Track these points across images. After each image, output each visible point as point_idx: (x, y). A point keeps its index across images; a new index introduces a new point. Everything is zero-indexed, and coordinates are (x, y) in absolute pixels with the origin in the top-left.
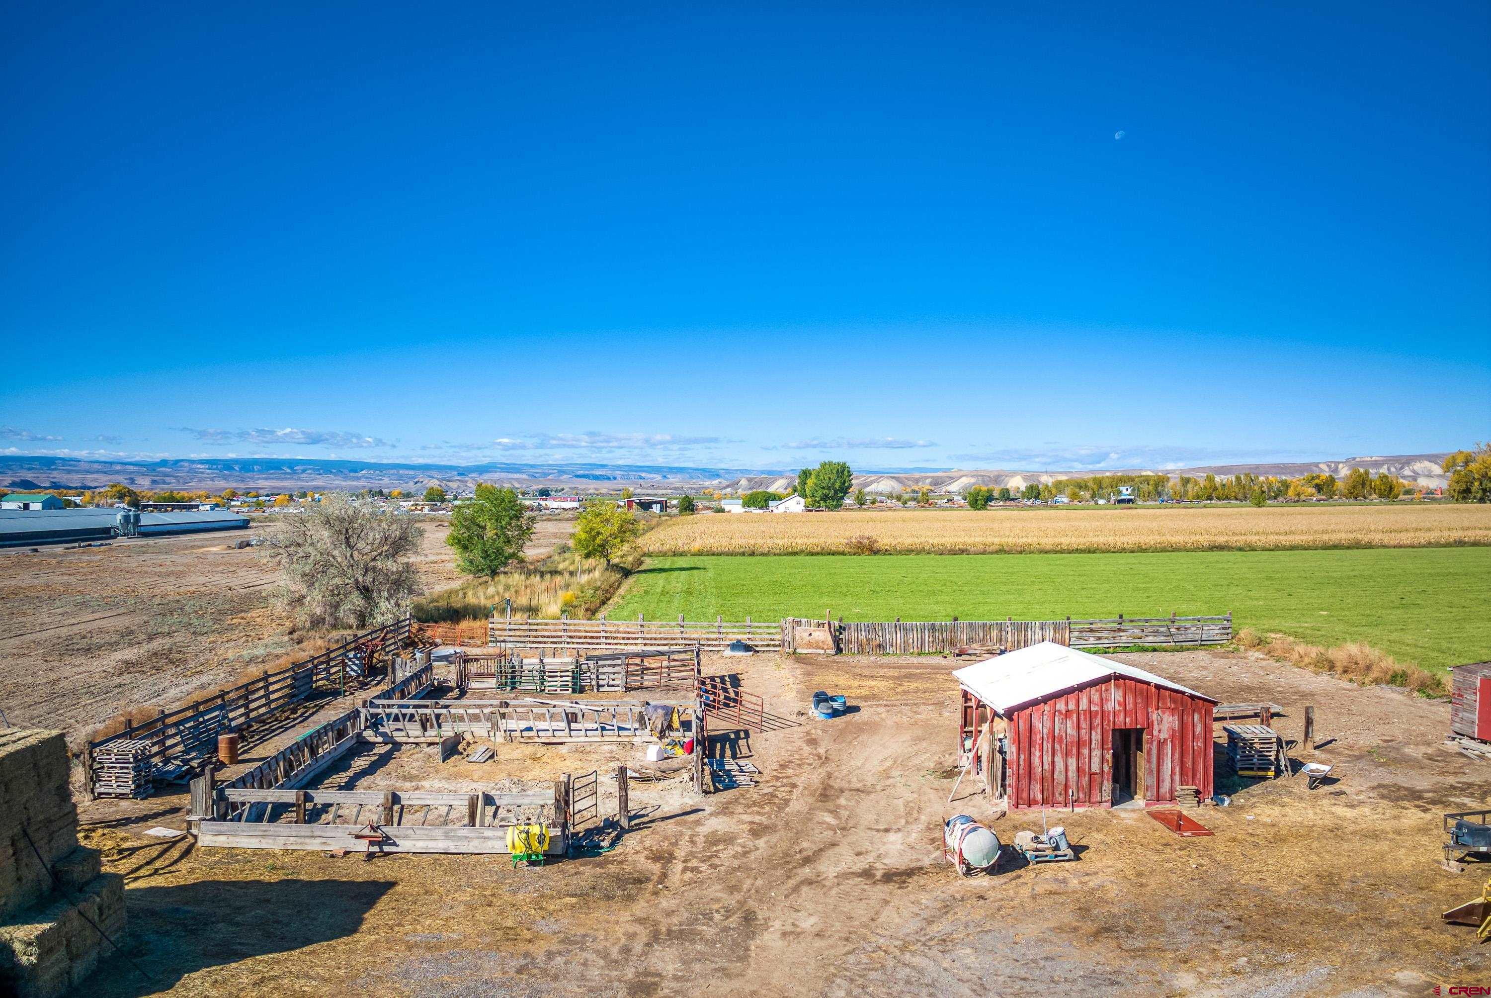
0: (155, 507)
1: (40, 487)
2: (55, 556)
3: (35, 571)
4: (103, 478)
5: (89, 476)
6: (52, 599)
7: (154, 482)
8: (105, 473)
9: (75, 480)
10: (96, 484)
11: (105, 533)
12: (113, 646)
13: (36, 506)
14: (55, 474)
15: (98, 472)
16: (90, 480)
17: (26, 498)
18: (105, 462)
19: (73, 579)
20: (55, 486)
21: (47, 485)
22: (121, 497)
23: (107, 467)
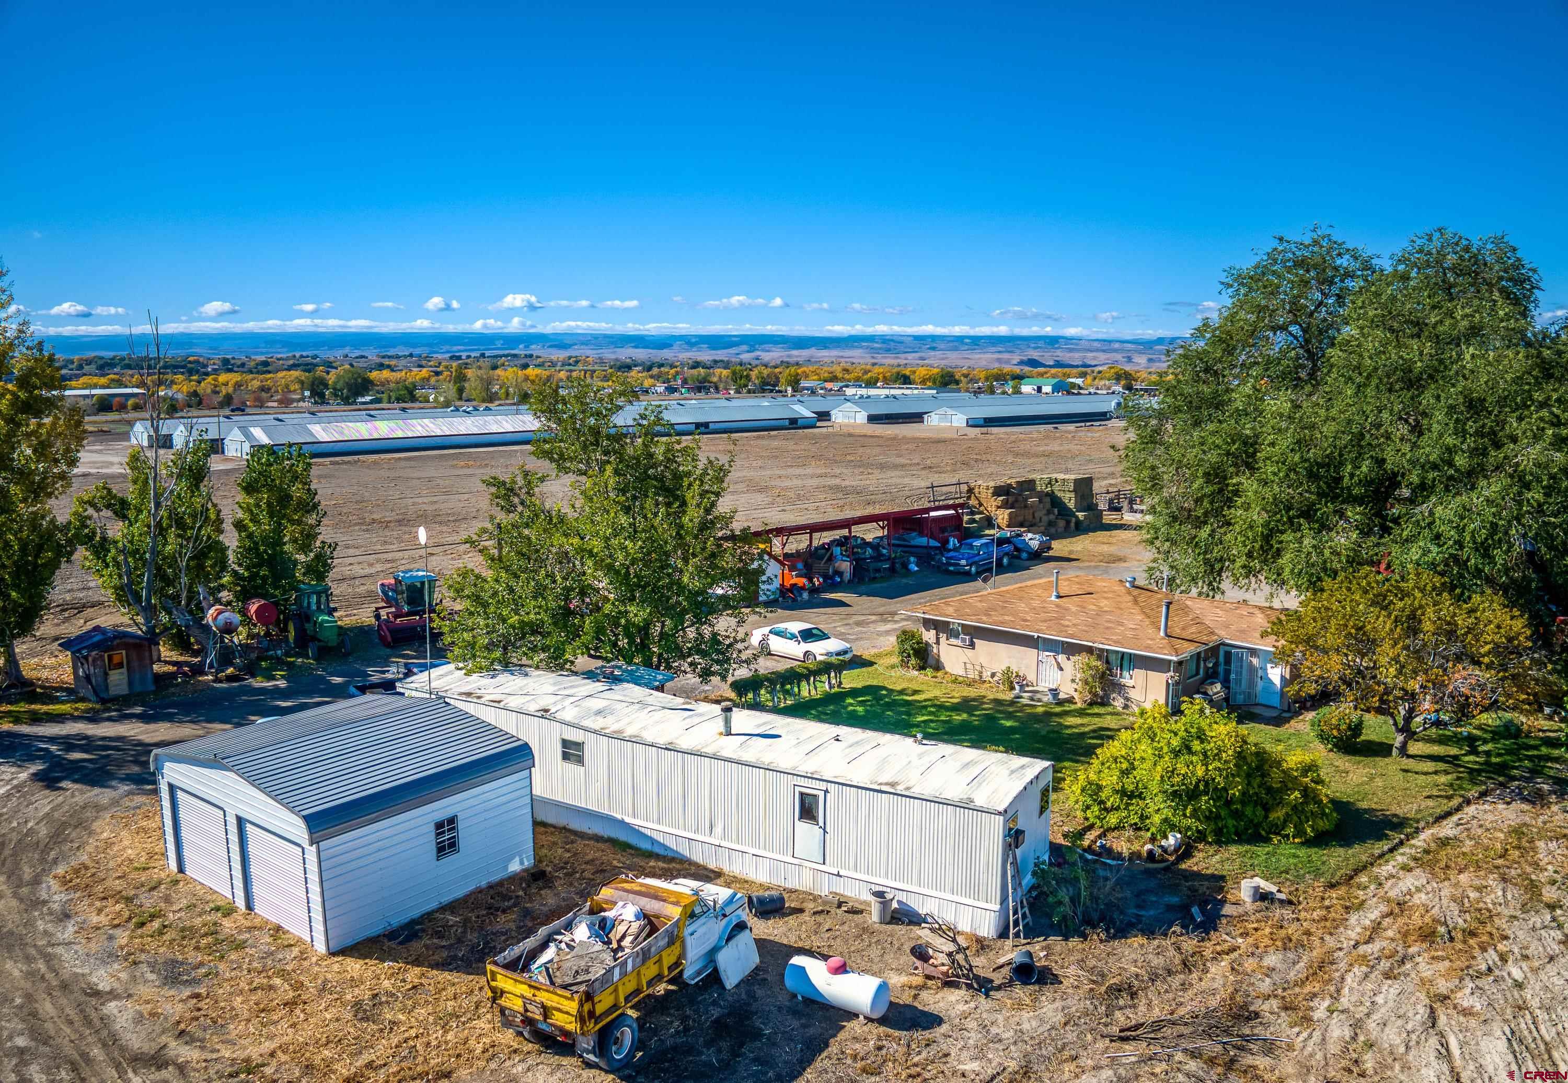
0: (1146, 390)
1: (1045, 366)
2: (1070, 432)
3: (1059, 441)
4: (1102, 357)
5: (1090, 355)
6: (1073, 458)
7: (1150, 360)
8: (1104, 351)
9: (1075, 358)
10: (1093, 363)
11: (1103, 416)
12: (1105, 478)
13: (1047, 389)
14: (1059, 353)
15: (1097, 350)
16: (1090, 358)
17: (1039, 381)
18: (1104, 341)
19: (1083, 448)
20: (1059, 364)
21: (1051, 363)
22: (1118, 378)
23: (1106, 345)
